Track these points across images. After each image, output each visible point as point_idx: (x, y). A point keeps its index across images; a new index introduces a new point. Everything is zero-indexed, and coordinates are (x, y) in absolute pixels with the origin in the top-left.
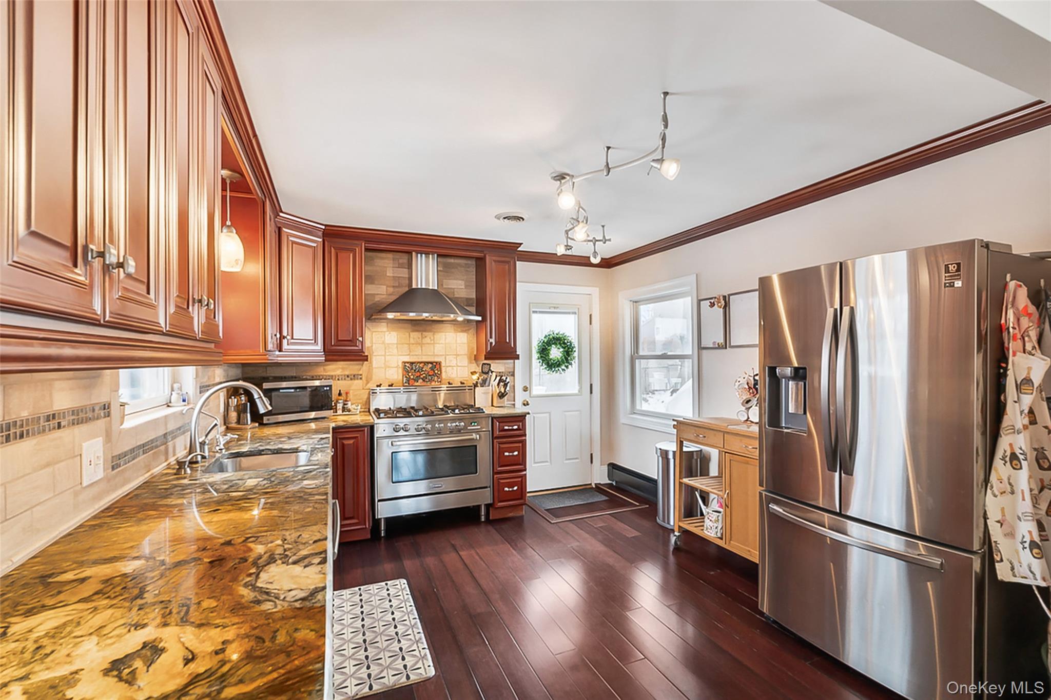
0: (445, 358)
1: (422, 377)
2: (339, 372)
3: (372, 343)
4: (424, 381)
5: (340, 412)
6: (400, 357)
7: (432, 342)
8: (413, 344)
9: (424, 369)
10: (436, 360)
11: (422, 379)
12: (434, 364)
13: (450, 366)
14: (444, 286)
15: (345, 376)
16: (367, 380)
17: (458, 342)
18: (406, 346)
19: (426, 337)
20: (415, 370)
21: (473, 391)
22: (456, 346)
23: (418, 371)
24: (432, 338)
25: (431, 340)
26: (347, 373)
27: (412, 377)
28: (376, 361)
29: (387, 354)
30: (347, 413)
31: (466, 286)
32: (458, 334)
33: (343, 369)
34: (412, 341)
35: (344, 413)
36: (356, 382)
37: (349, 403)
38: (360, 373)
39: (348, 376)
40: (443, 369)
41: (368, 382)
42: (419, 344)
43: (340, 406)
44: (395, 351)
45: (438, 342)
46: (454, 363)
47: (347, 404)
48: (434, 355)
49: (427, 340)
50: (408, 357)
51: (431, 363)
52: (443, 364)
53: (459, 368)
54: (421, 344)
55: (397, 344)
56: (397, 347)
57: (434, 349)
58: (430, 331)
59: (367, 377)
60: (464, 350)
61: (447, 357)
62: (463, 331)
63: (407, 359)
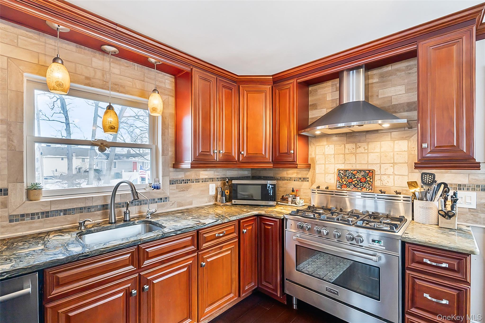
0: (380, 166)
1: (354, 183)
2: (294, 176)
3: (315, 154)
4: (355, 186)
5: (290, 203)
6: (336, 165)
7: (366, 151)
8: (348, 154)
9: (356, 176)
10: (370, 168)
11: (354, 185)
12: (367, 172)
13: (385, 174)
14: (380, 97)
15: (298, 178)
16: (311, 183)
17: (395, 150)
18: (342, 156)
19: (360, 147)
20: (348, 177)
21: (411, 202)
22: (393, 154)
23: (351, 178)
24: (366, 148)
25: (365, 150)
26: (300, 176)
27: (345, 183)
28: (319, 168)
29: (327, 163)
30: (294, 205)
31: (408, 91)
32: (396, 142)
33: (297, 173)
34: (347, 151)
35: (293, 205)
36: (305, 183)
37: (298, 198)
38: (308, 176)
39: (300, 179)
40: (377, 177)
41: (312, 184)
42: (353, 154)
43: (290, 199)
44: (333, 160)
45: (372, 151)
46: (390, 171)
47: (295, 199)
48: (368, 163)
49: (361, 150)
50: (343, 165)
51: (364, 171)
52: (377, 172)
53: (396, 176)
54: (355, 154)
55: (334, 154)
56: (334, 157)
57: (368, 158)
58: (364, 141)
59: (312, 180)
60: (404, 158)
61: (382, 165)
62: (402, 139)
63: (342, 167)
